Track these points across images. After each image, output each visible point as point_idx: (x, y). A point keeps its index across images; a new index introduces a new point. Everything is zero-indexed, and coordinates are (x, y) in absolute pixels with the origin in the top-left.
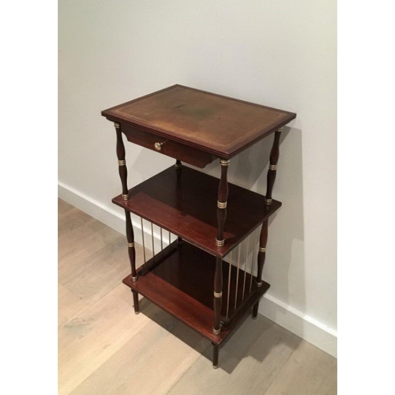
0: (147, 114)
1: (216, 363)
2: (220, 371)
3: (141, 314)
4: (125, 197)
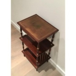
0: (26, 25)
1: (37, 70)
2: (37, 72)
4: (22, 38)
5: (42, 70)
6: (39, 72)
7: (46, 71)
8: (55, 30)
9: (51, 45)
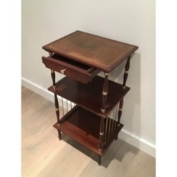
4: (54, 87)
5: (111, 160)
6: (106, 166)
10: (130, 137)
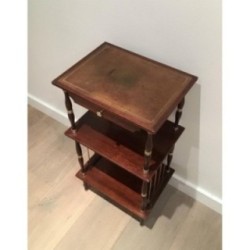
1: (142, 223)
3: (89, 191)
4: (74, 131)
5: (156, 218)
7: (169, 216)
8: (188, 79)
9: (176, 129)
10: (184, 184)
